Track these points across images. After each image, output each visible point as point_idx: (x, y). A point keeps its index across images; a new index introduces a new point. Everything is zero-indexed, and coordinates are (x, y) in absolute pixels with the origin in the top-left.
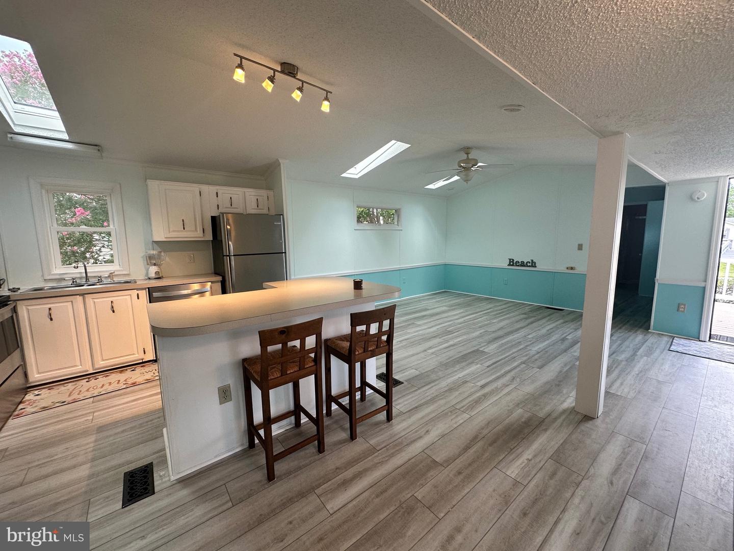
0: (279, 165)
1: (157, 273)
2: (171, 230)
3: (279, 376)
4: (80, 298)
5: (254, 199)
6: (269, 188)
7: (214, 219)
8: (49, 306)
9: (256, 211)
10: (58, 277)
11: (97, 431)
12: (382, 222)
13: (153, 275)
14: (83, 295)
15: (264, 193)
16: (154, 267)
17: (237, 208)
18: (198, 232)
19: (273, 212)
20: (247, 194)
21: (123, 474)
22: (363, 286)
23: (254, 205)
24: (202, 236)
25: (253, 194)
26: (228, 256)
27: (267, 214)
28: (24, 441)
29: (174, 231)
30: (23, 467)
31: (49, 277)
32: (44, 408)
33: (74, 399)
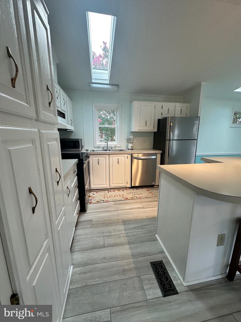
1: (132, 147)
4: (108, 156)
5: (180, 109)
7: (159, 120)
8: (98, 158)
9: (180, 115)
10: (98, 146)
11: (123, 223)
13: (130, 148)
15: (185, 105)
16: (130, 144)
17: (170, 114)
18: (152, 128)
20: (177, 106)
21: (149, 262)
23: (179, 113)
25: (179, 106)
26: (168, 140)
27: (185, 117)
28: (97, 218)
29: (142, 127)
30: (101, 235)
31: (95, 146)
32: (98, 202)
33: (107, 200)
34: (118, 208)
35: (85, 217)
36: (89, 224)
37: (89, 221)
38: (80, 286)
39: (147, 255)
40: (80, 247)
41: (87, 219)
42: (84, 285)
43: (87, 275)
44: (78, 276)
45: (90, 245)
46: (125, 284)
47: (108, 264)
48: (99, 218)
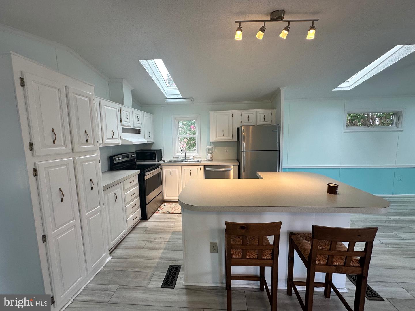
0: (280, 91)
1: (211, 157)
2: (218, 136)
3: (240, 257)
4: (180, 167)
5: (262, 116)
6: (273, 108)
7: (238, 129)
8: (171, 169)
9: (263, 123)
10: (177, 156)
11: (172, 233)
12: (377, 123)
13: (209, 159)
14: (181, 166)
15: (269, 111)
16: (210, 154)
17: (251, 122)
18: (229, 137)
19: (274, 123)
20: (258, 113)
21: (169, 265)
22: (339, 191)
23: (262, 120)
24: (232, 139)
25: (262, 112)
26: (242, 151)
27: (270, 125)
28: (153, 226)
29: (218, 137)
30: (147, 240)
31: (175, 156)
32: (164, 212)
33: (173, 212)
34: (177, 220)
35: (144, 224)
36: (143, 230)
37: (145, 227)
38: (109, 269)
39: (172, 259)
40: (125, 246)
41: (144, 226)
42: (112, 270)
43: (117, 264)
44: (112, 264)
45: (133, 246)
46: (140, 275)
47: (137, 260)
48: (155, 226)
